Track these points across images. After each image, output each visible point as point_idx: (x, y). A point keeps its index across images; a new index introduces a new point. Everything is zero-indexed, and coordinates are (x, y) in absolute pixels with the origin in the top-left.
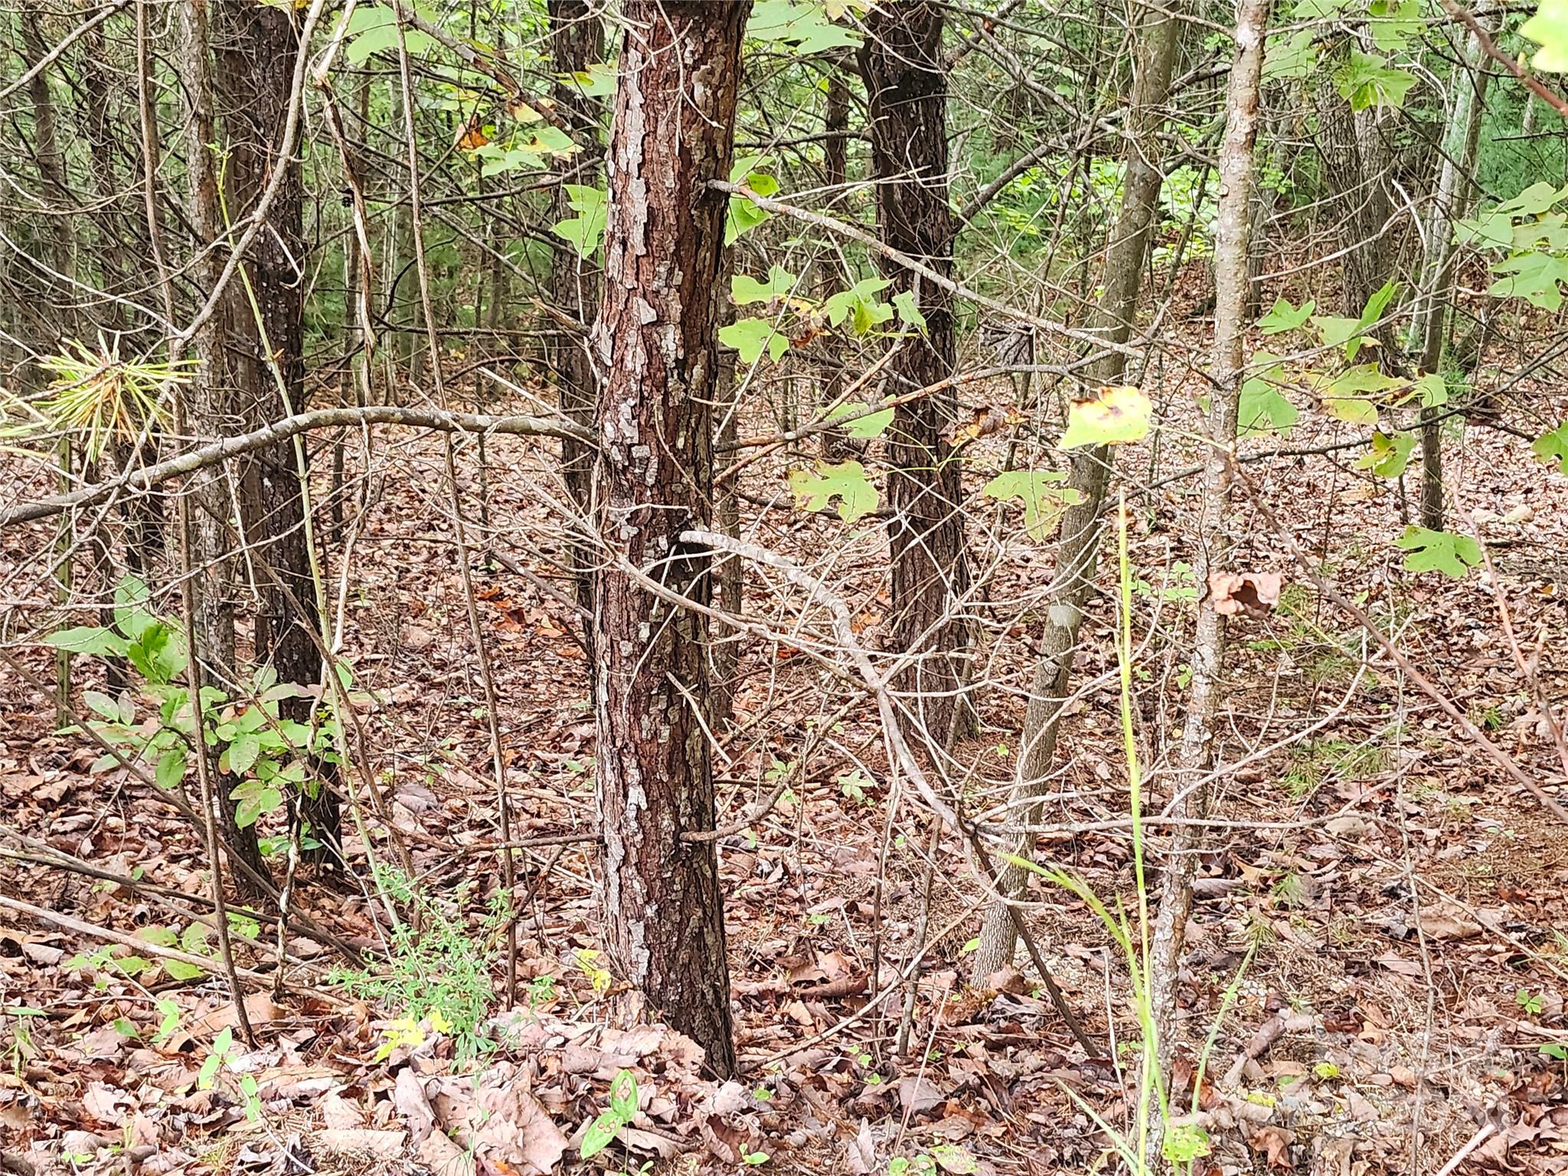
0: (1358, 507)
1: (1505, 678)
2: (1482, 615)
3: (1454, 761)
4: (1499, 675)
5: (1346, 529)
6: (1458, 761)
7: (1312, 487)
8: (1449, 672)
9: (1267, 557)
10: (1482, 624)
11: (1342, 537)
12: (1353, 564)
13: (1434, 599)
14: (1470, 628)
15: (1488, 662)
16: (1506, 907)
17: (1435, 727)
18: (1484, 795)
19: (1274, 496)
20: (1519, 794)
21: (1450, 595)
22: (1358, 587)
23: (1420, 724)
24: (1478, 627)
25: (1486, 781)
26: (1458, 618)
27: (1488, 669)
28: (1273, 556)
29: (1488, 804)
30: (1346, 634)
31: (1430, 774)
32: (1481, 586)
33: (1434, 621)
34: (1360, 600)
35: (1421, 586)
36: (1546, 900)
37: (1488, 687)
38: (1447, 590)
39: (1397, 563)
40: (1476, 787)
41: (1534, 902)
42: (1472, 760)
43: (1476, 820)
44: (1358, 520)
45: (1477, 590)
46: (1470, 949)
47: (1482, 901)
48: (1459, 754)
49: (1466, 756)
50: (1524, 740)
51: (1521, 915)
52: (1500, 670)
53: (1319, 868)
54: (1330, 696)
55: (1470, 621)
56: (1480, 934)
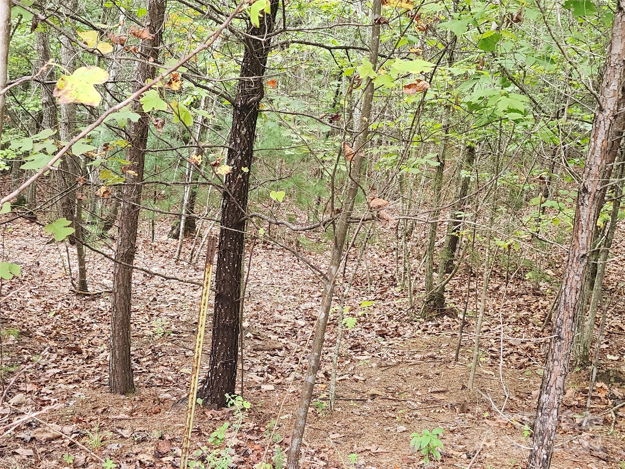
0: (59, 280)
1: (100, 340)
2: (98, 318)
3: (71, 372)
4: (98, 339)
5: (51, 288)
6: (73, 372)
7: (41, 273)
8: (78, 339)
9: (16, 300)
10: (97, 321)
11: (49, 291)
12: (51, 301)
13: (81, 313)
14: (93, 323)
15: (94, 335)
16: (74, 425)
17: (68, 360)
18: (80, 384)
19: (25, 277)
20: (94, 382)
21: (88, 311)
22: (52, 310)
23: (62, 359)
24: (96, 322)
25: (83, 379)
26: (88, 320)
27: (94, 337)
28: (18, 299)
29: (80, 387)
30: (41, 328)
31: (61, 378)
32: (100, 307)
33: (78, 321)
34: (51, 315)
35: (77, 308)
36: (91, 421)
37: (92, 344)
38: (87, 309)
39: (69, 300)
40: (77, 381)
41: (85, 422)
42: (80, 371)
43: (74, 394)
44: (57, 285)
45: (98, 309)
46: (55, 442)
47: (66, 424)
48: (75, 369)
49: (77, 370)
50: (101, 363)
51: (80, 428)
52: (98, 337)
53: (2, 417)
54: (26, 351)
55: (93, 321)
56: (61, 436)
